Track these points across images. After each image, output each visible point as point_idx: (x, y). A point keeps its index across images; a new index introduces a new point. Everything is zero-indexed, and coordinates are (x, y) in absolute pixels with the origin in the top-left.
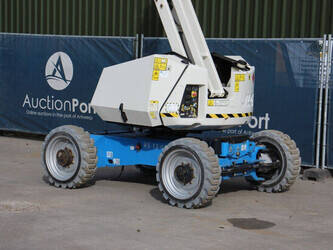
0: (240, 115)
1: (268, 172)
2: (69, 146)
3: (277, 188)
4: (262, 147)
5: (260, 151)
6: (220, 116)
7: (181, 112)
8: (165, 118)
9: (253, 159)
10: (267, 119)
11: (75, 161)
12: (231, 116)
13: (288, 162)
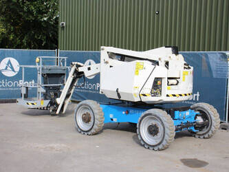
0: (186, 95)
1: (201, 127)
2: (88, 111)
3: (206, 136)
4: (198, 113)
5: (197, 115)
6: (174, 95)
7: (152, 93)
8: (142, 97)
9: (193, 120)
10: (198, 95)
11: (92, 120)
12: (181, 95)
13: (213, 122)
